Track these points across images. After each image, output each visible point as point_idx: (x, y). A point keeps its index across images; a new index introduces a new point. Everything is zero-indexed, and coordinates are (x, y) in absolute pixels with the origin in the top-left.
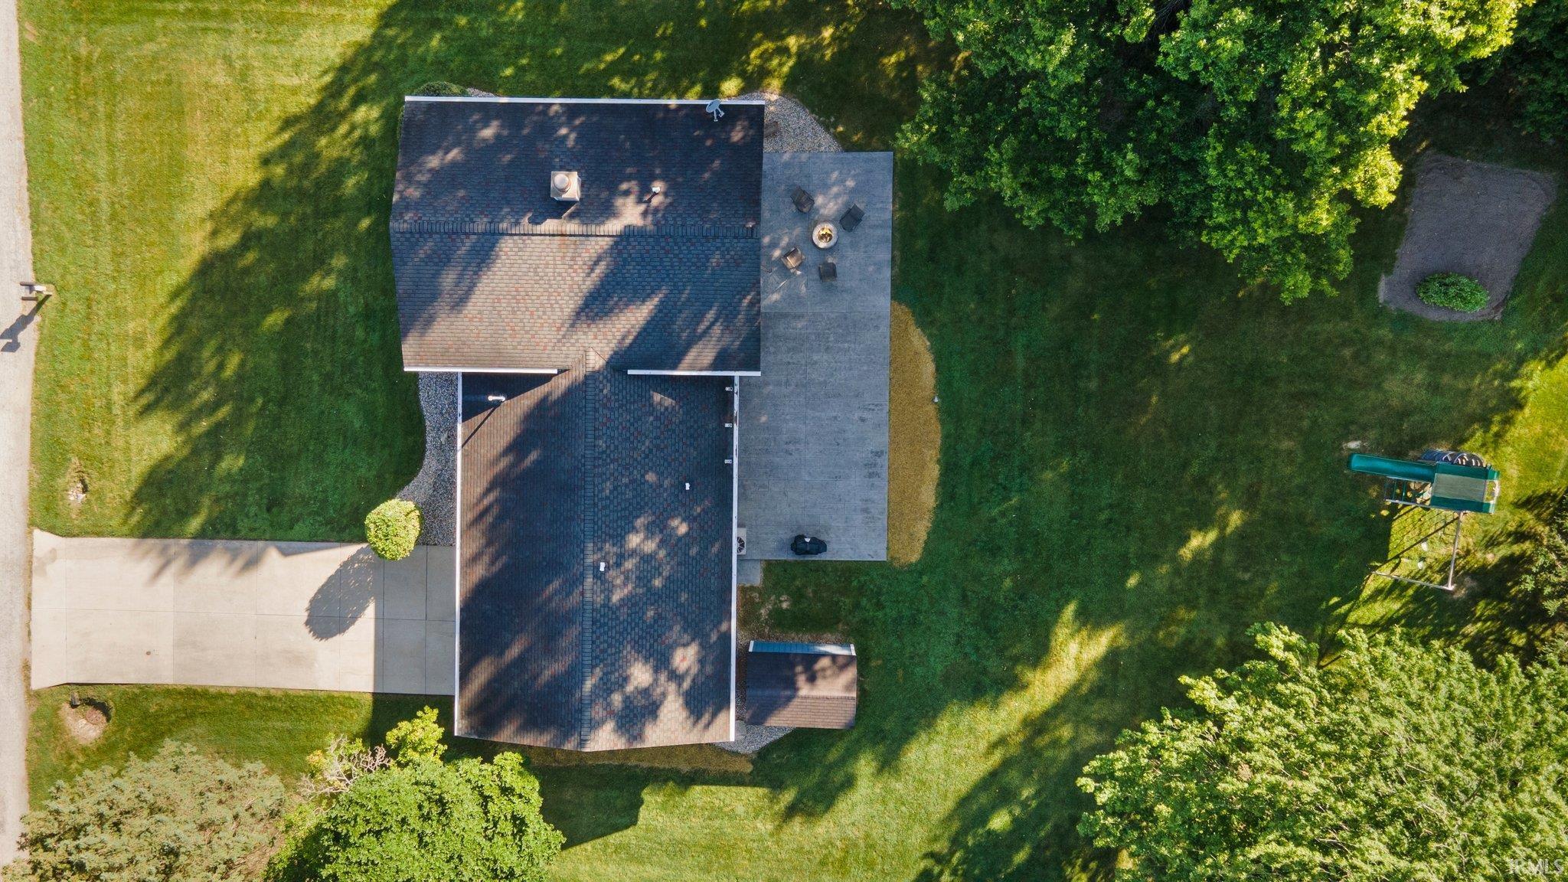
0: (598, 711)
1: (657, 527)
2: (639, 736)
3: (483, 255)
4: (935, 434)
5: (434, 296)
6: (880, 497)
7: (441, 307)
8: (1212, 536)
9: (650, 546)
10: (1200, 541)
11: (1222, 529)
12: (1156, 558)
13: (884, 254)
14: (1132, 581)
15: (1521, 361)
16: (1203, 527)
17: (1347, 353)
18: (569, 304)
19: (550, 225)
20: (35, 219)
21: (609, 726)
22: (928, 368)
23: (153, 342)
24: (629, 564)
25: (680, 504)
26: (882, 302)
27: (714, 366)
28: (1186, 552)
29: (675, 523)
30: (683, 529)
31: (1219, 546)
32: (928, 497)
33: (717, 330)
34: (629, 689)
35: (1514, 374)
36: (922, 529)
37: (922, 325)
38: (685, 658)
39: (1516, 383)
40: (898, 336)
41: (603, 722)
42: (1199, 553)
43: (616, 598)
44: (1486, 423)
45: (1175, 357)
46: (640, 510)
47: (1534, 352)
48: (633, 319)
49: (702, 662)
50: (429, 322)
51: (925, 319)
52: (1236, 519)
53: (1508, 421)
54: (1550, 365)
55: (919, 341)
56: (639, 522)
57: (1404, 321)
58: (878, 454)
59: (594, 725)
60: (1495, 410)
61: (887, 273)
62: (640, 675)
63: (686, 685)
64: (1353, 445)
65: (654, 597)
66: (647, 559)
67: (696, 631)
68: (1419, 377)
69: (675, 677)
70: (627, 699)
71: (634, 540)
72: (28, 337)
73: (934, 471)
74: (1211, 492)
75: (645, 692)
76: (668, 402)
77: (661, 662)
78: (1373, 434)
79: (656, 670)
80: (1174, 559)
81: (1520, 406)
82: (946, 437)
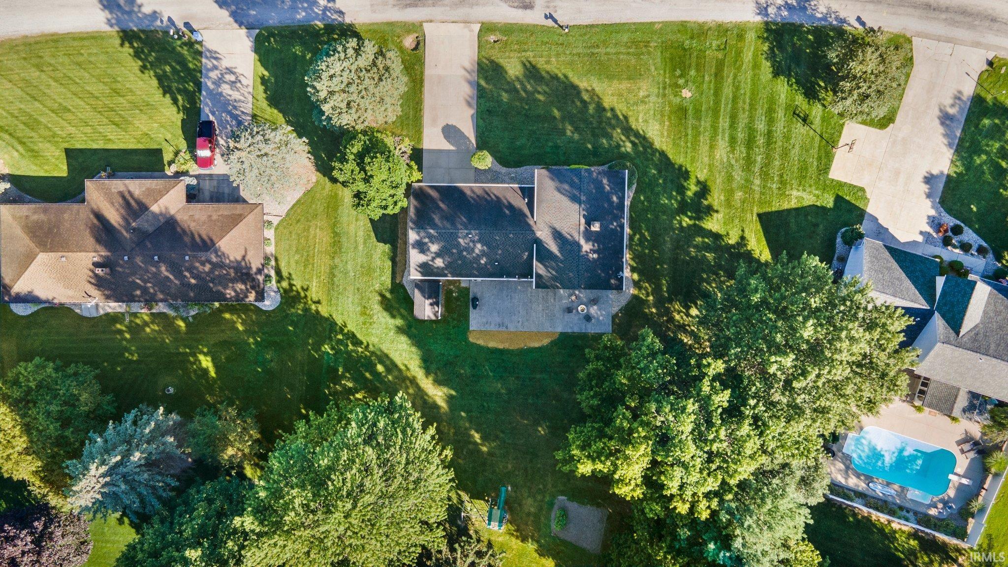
0: (423, 234)
1: (484, 254)
2: (414, 247)
3: (574, 199)
4: (513, 347)
5: (561, 182)
6: (492, 328)
7: (558, 184)
8: (479, 441)
9: (477, 251)
10: (477, 437)
11: (481, 445)
12: (471, 422)
13: (576, 330)
14: (463, 414)
15: (538, 542)
16: (482, 438)
17: (541, 486)
18: (558, 227)
19: (583, 221)
20: (592, 26)
21: (418, 238)
22: (536, 345)
23: (548, 67)
24: (471, 244)
25: (491, 261)
26: (559, 329)
27: (536, 273)
28: (473, 432)
29: (485, 259)
30: (482, 262)
31: (476, 443)
32: (492, 344)
33: (549, 275)
34: (430, 244)
35: (533, 539)
36: (481, 342)
37: (552, 342)
38: (439, 263)
39: (530, 540)
40: (548, 334)
41: (419, 235)
42: (473, 436)
43: (461, 240)
44: (517, 531)
45: (540, 429)
46: (489, 248)
47: (540, 546)
48: (553, 248)
49: (438, 268)
50: (553, 180)
51: (553, 343)
52: (485, 449)
53: (517, 537)
54: (536, 551)
55: (546, 342)
56: (485, 248)
57: (551, 505)
58: (507, 327)
59: (418, 233)
60: (521, 534)
61: (569, 331)
62: (434, 248)
63: (430, 263)
64: (509, 488)
65: (460, 252)
66: (473, 250)
67: (448, 266)
68: (532, 510)
69: (433, 259)
70: (426, 243)
71: (479, 246)
72: (550, 23)
73: (501, 346)
74: (494, 441)
75: (428, 250)
76: (525, 257)
77: (438, 255)
78: (513, 494)
79: (435, 253)
80: (471, 428)
81: (522, 541)
82: (513, 350)
